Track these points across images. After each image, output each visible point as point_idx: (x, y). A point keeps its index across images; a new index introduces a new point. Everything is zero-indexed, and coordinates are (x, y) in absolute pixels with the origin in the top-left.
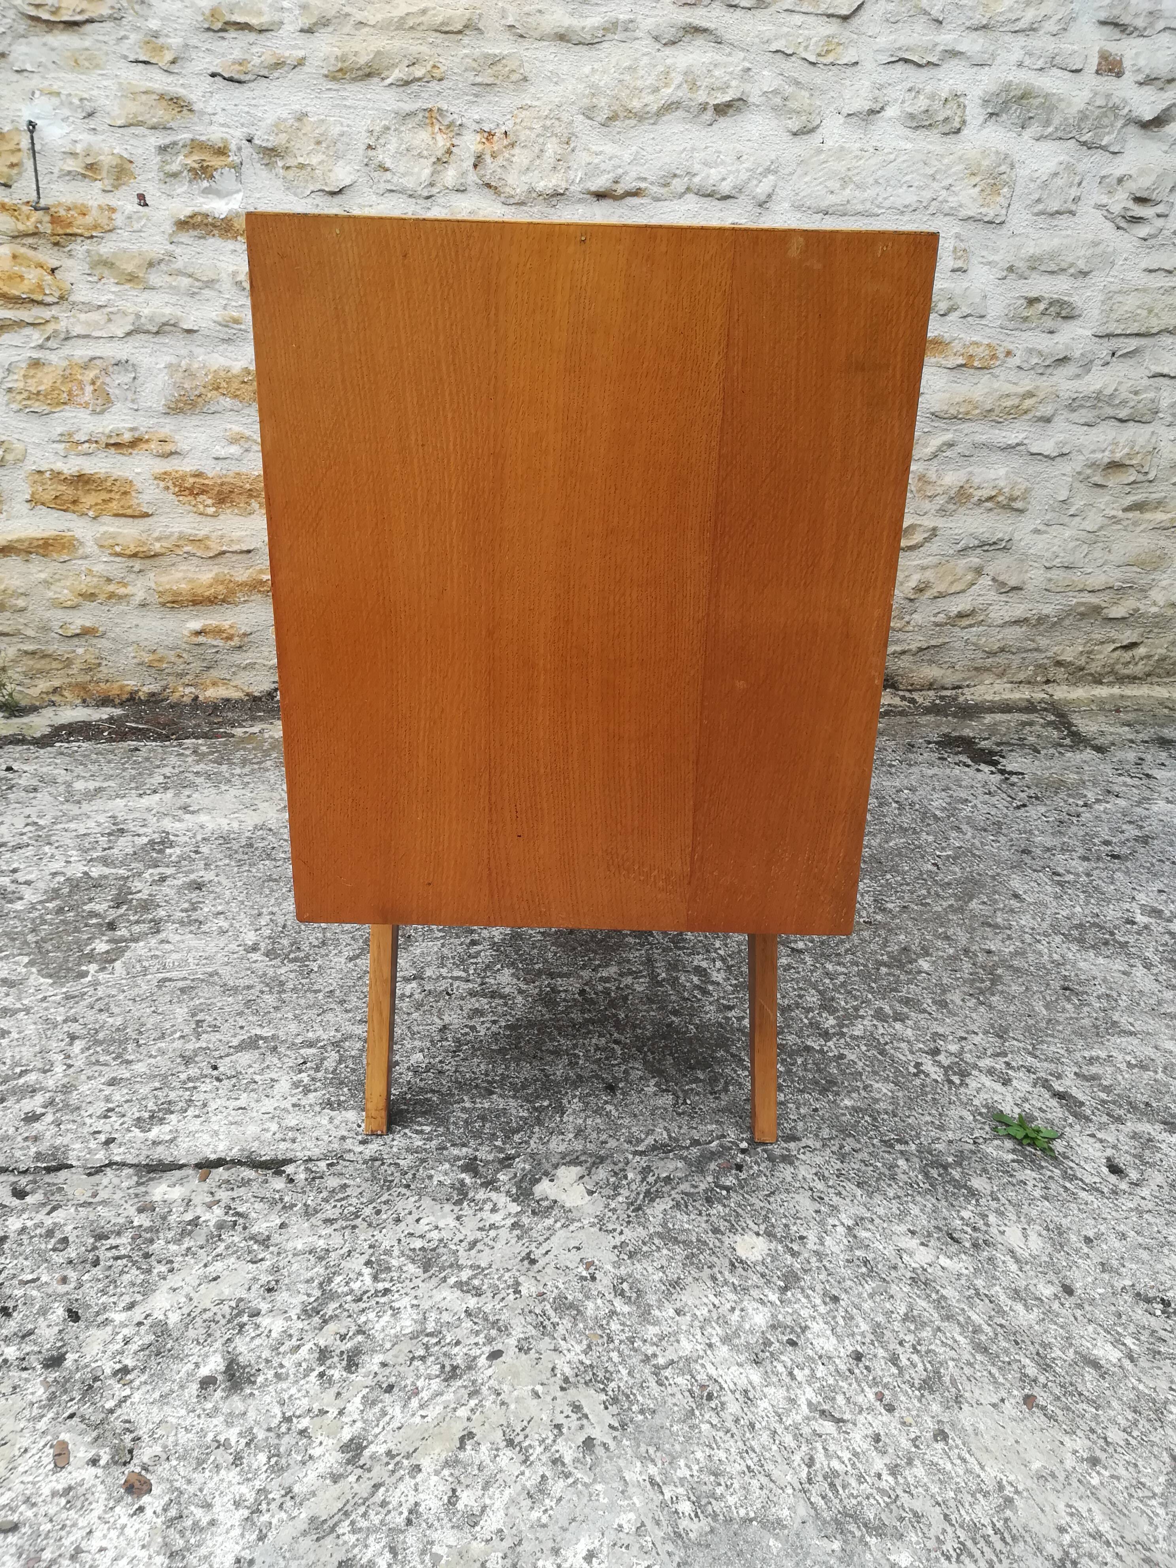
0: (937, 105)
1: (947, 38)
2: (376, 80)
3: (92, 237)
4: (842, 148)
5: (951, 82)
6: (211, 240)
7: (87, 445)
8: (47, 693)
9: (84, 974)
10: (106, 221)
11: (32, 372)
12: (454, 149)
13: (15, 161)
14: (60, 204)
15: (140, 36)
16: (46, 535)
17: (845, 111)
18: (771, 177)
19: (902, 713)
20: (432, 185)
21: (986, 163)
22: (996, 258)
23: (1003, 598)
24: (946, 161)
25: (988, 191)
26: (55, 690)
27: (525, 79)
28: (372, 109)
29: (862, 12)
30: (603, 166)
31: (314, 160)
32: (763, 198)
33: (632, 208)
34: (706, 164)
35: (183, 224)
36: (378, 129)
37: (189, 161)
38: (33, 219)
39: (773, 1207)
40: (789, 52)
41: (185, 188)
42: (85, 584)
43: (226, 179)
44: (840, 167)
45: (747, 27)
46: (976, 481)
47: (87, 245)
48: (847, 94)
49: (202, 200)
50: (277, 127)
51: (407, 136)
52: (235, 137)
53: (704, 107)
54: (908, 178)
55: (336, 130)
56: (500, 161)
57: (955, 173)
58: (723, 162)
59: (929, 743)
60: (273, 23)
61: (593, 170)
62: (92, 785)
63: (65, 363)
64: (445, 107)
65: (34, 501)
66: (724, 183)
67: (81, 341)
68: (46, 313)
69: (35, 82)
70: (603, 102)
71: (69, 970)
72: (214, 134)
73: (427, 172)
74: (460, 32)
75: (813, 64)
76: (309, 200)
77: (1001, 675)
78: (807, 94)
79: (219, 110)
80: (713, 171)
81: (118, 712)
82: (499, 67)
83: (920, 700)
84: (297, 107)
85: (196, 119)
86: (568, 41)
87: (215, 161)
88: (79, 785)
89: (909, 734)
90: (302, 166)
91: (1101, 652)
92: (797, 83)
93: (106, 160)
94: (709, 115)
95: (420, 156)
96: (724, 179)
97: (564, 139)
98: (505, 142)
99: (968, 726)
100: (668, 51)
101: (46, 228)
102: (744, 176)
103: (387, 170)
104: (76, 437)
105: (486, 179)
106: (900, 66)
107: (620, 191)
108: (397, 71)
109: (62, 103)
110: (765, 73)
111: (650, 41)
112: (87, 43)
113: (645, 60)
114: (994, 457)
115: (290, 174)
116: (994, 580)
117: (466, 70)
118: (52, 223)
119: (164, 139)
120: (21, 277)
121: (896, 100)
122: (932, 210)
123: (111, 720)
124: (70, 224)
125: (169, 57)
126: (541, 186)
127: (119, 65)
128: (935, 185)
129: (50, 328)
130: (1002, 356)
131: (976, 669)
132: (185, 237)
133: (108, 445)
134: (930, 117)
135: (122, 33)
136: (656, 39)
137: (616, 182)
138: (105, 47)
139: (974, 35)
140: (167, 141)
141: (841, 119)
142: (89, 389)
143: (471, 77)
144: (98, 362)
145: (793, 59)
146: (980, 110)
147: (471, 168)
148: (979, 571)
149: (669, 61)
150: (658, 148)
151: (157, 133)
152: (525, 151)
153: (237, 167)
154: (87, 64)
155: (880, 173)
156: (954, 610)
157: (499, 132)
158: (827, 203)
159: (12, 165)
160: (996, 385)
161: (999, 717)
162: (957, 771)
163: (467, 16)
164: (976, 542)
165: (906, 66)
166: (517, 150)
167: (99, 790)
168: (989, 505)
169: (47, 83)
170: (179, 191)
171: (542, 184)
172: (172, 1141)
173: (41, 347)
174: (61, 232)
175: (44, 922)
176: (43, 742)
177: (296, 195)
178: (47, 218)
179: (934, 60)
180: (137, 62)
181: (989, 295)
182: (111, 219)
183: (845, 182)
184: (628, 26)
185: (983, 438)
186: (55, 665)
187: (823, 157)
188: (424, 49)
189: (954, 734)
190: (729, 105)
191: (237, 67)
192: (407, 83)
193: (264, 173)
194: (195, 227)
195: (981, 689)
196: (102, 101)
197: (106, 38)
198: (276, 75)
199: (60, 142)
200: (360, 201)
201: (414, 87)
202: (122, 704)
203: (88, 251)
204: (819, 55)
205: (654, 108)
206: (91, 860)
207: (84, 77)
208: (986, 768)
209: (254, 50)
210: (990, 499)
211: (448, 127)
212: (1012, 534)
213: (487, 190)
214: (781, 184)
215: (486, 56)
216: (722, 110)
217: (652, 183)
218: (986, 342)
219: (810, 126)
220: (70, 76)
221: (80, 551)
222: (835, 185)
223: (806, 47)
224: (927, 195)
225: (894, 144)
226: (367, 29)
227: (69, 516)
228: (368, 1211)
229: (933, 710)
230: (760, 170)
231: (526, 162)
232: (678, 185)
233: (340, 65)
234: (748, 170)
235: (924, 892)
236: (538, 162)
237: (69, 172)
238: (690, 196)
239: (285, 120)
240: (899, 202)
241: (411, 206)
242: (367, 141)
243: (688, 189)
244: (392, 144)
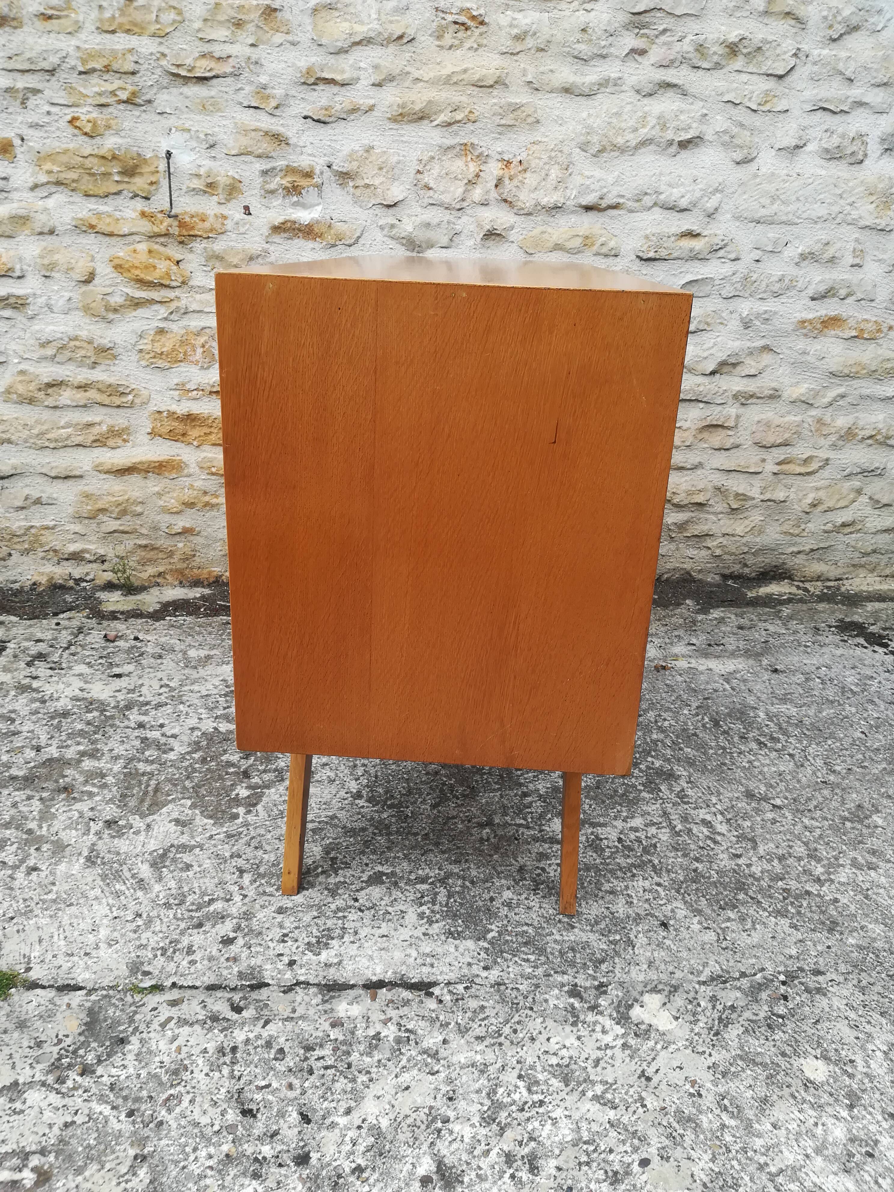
0: (846, 142)
1: (856, 92)
2: (426, 122)
3: (209, 237)
4: (773, 174)
5: (857, 125)
6: (296, 241)
7: (195, 392)
8: (154, 576)
9: (236, 816)
10: (219, 226)
11: (158, 337)
12: (481, 174)
13: (154, 180)
14: (186, 213)
15: (253, 88)
16: (161, 458)
17: (777, 146)
18: (718, 195)
19: (801, 601)
20: (463, 200)
21: (881, 186)
22: (885, 257)
23: (877, 512)
24: (851, 184)
25: (882, 207)
26: (160, 575)
27: (538, 122)
28: (422, 143)
29: (793, 72)
30: (592, 187)
31: (377, 182)
32: (712, 211)
33: (611, 218)
34: (669, 185)
35: (277, 229)
36: (425, 158)
37: (284, 182)
38: (165, 224)
39: (822, 1033)
40: (737, 102)
41: (280, 201)
42: (188, 495)
43: (311, 195)
44: (771, 188)
45: (706, 83)
46: (861, 423)
47: (205, 244)
48: (779, 134)
49: (291, 211)
50: (351, 157)
51: (447, 164)
52: (319, 164)
53: (671, 143)
54: (822, 196)
55: (395, 159)
56: (515, 182)
57: (857, 194)
58: (682, 184)
59: (830, 627)
60: (352, 79)
61: (584, 190)
62: (202, 653)
63: (183, 331)
64: (476, 142)
65: (153, 434)
66: (683, 200)
67: (196, 315)
68: (171, 294)
69: (172, 121)
70: (595, 139)
71: (223, 812)
72: (304, 162)
73: (460, 190)
74: (491, 86)
75: (755, 111)
76: (371, 211)
77: (872, 571)
78: (749, 134)
79: (308, 144)
80: (675, 190)
81: (207, 591)
82: (519, 112)
83: (812, 590)
84: (366, 142)
85: (291, 151)
86: (571, 93)
87: (303, 182)
88: (193, 653)
89: (812, 619)
90: (367, 186)
92: (742, 125)
93: (222, 180)
94: (674, 149)
95: (456, 178)
96: (683, 197)
97: (564, 166)
98: (520, 168)
99: (855, 613)
100: (646, 101)
101: (175, 230)
102: (698, 194)
103: (430, 189)
104: (188, 387)
105: (504, 197)
106: (820, 113)
107: (604, 205)
108: (442, 115)
109: (191, 138)
110: (718, 117)
111: (632, 93)
112: (213, 93)
113: (629, 108)
114: (875, 406)
115: (358, 192)
116: (870, 498)
117: (494, 114)
118: (179, 227)
119: (265, 165)
120: (155, 267)
121: (815, 138)
122: (838, 220)
123: (203, 598)
124: (193, 228)
125: (274, 103)
126: (544, 201)
127: (235, 109)
128: (842, 202)
129: (173, 305)
130: (885, 330)
131: (854, 566)
132: (277, 238)
133: (211, 393)
134: (841, 151)
135: (240, 86)
136: (638, 92)
137: (601, 198)
138: (226, 96)
139: (877, 90)
140: (268, 166)
141: (773, 152)
142: (200, 350)
143: (497, 120)
144: (207, 331)
145: (740, 107)
146: (878, 146)
147: (493, 188)
148: (859, 492)
149: (646, 109)
150: (634, 173)
151: (261, 160)
152: (535, 175)
153: (319, 187)
154: (211, 108)
155: (800, 193)
156: (840, 521)
157: (515, 161)
158: (759, 215)
159: (152, 183)
160: (880, 352)
161: (878, 605)
162: (859, 651)
163: (498, 74)
164: (859, 470)
165: (824, 113)
166: (528, 175)
167: (208, 657)
168: (870, 442)
169: (181, 122)
170: (275, 204)
171: (546, 199)
172: (339, 963)
173: (166, 319)
174: (186, 233)
175: (195, 770)
176: (157, 616)
177: (361, 205)
178: (176, 223)
179: (846, 109)
180: (249, 107)
181: (878, 284)
182: (223, 224)
183: (774, 199)
184: (617, 82)
185: (868, 392)
186: (161, 555)
187: (758, 180)
188: (464, 99)
189: (848, 620)
190: (689, 141)
191: (323, 112)
192: (449, 124)
193: (338, 191)
194: (285, 231)
195: (857, 581)
196: (221, 136)
197: (227, 89)
198: (352, 117)
199: (188, 166)
200: (409, 211)
201: (455, 127)
202: (209, 586)
203: (205, 248)
204: (759, 104)
205: (633, 143)
206: (216, 718)
207: (208, 118)
208: (881, 650)
209: (337, 99)
210: (871, 437)
211: (478, 157)
212: (886, 464)
213: (504, 204)
214: (725, 200)
215: (510, 104)
216: (684, 145)
217: (628, 200)
218: (874, 319)
219: (750, 157)
220: (198, 117)
221: (186, 471)
222: (766, 201)
223: (750, 98)
224: (836, 209)
225: (812, 171)
226: (422, 84)
227: (179, 445)
228: (507, 1030)
229: (823, 598)
230: (711, 190)
231: (535, 184)
232: (648, 201)
233: (400, 111)
234: (701, 190)
235: (861, 756)
236: (543, 183)
237: (194, 189)
238: (656, 209)
239: (357, 151)
240: (814, 215)
241: (447, 216)
242: (417, 167)
243: (655, 204)
244: (436, 169)
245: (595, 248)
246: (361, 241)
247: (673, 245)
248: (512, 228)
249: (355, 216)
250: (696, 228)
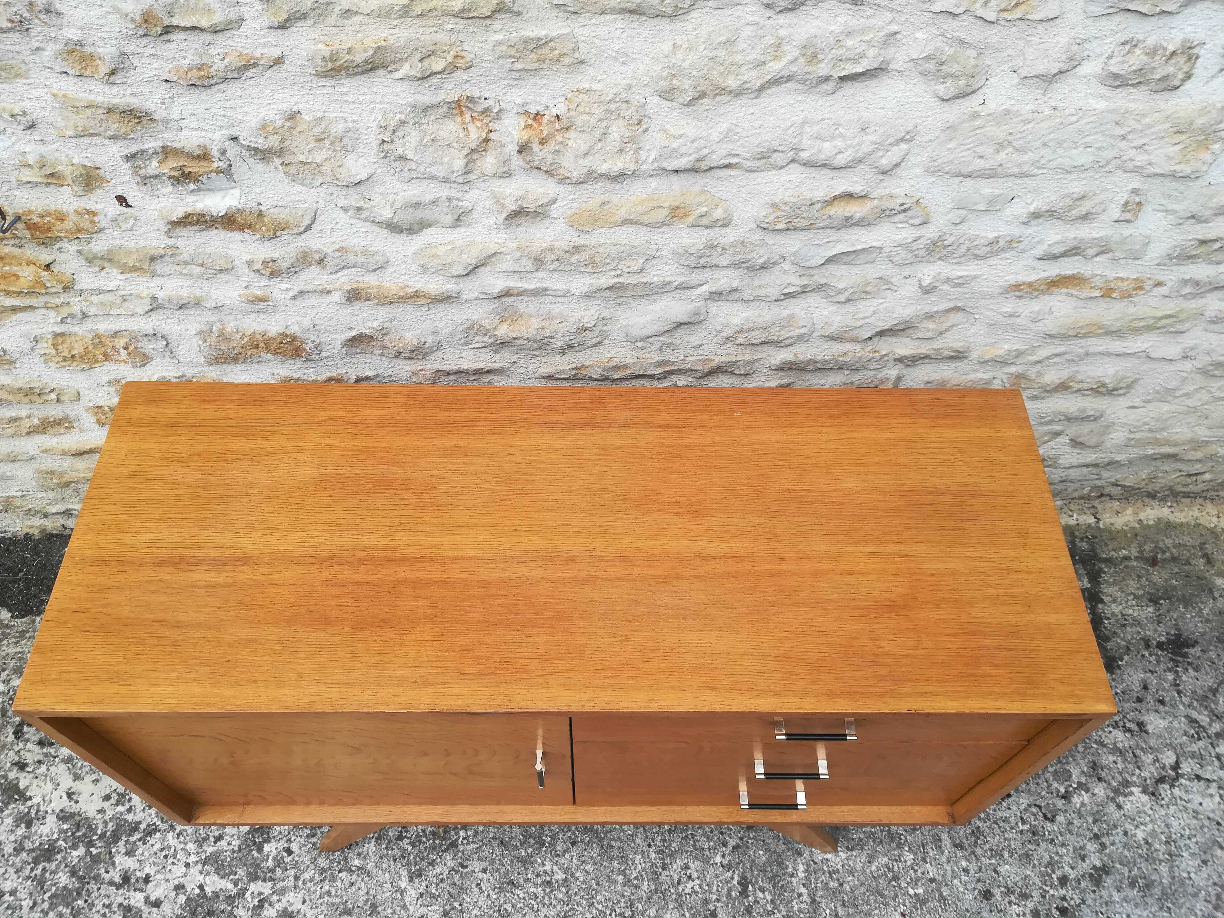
0: (1157, 61)
2: (381, 72)
3: (79, 238)
4: (1007, 112)
5: (1189, 29)
6: (214, 232)
10: (88, 224)
11: (59, 341)
12: (492, 136)
14: (30, 212)
15: (60, 47)
17: (1024, 72)
18: (903, 147)
20: (467, 172)
21: (1202, 119)
22: (1178, 206)
25: (1192, 148)
28: (381, 102)
30: (683, 150)
31: (319, 157)
32: (889, 166)
33: (719, 179)
34: (818, 139)
35: (178, 223)
36: (391, 123)
37: (165, 169)
40: (958, 11)
41: (169, 190)
43: (215, 181)
44: (1000, 133)
46: (1081, 377)
47: (76, 245)
48: (1032, 53)
49: (193, 200)
50: (265, 128)
51: (431, 128)
52: (215, 139)
53: (825, 79)
54: (1088, 139)
55: (341, 126)
56: (551, 146)
57: (1153, 133)
58: (841, 136)
60: (230, 22)
61: (670, 153)
63: (91, 334)
64: (477, 94)
66: (840, 156)
67: (100, 319)
68: (55, 300)
70: (687, 84)
72: (189, 140)
73: (460, 161)
74: (488, 17)
75: (991, 22)
76: (319, 190)
78: (974, 55)
79: (187, 115)
80: (827, 145)
82: (545, 51)
84: (284, 106)
85: (161, 128)
86: (640, 14)
87: (197, 167)
90: (304, 163)
91: (1163, 478)
92: (963, 43)
93: (67, 170)
94: (829, 86)
95: (449, 146)
96: (842, 151)
97: (635, 120)
98: (558, 126)
100: (782, 19)
102: (867, 148)
103: (409, 160)
105: (535, 164)
107: (704, 167)
108: (407, 66)
110: (920, 35)
113: (750, 30)
114: (1107, 361)
115: (292, 169)
116: (1072, 440)
117: (501, 56)
119: (127, 148)
122: (1110, 168)
124: (49, 230)
125: (105, 67)
126: (604, 168)
127: (45, 75)
128: (1123, 145)
130: (1149, 287)
132: (182, 231)
134: (1143, 75)
135: (36, 44)
136: (768, 4)
137: (702, 159)
138: (20, 57)
140: (133, 149)
141: (1015, 79)
142: (123, 351)
143: (507, 63)
144: (125, 333)
147: (515, 153)
148: (1058, 432)
149: (782, 32)
150: (757, 124)
151: (118, 143)
152: (584, 136)
153: (225, 171)
155: (1051, 136)
157: (549, 116)
158: (971, 167)
160: (1133, 310)
164: (1062, 416)
166: (572, 134)
168: (1087, 391)
173: (61, 323)
174: (42, 235)
177: (302, 184)
181: (1155, 239)
182: (92, 222)
183: (1000, 147)
185: (1099, 348)
187: (978, 123)
188: (442, 38)
190: (861, 74)
192: (423, 77)
193: (260, 168)
194: (192, 224)
196: (40, 113)
197: (17, 49)
198: (249, 75)
200: (382, 189)
201: (434, 80)
203: (79, 249)
205: (757, 83)
207: (6, 88)
209: (213, 51)
210: (1091, 389)
211: (483, 113)
212: (1106, 410)
213: (536, 173)
214: (915, 151)
215: (527, 41)
216: (850, 79)
217: (745, 159)
218: (1134, 277)
222: (987, 150)
223: (986, 3)
224: (1109, 154)
225: (1080, 104)
226: (359, 19)
230: (890, 140)
231: (584, 147)
232: (779, 158)
233: (330, 65)
234: (873, 142)
236: (599, 145)
237: (29, 182)
238: (795, 167)
239: (273, 120)
240: (1067, 163)
241: (445, 192)
242: (380, 137)
243: (793, 161)
244: (413, 138)
245: (690, 220)
246: (316, 227)
247: (817, 215)
248: (554, 201)
249: (297, 197)
250: (857, 189)
